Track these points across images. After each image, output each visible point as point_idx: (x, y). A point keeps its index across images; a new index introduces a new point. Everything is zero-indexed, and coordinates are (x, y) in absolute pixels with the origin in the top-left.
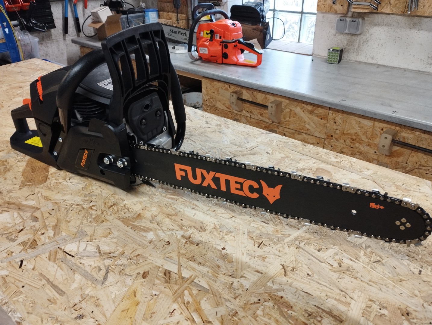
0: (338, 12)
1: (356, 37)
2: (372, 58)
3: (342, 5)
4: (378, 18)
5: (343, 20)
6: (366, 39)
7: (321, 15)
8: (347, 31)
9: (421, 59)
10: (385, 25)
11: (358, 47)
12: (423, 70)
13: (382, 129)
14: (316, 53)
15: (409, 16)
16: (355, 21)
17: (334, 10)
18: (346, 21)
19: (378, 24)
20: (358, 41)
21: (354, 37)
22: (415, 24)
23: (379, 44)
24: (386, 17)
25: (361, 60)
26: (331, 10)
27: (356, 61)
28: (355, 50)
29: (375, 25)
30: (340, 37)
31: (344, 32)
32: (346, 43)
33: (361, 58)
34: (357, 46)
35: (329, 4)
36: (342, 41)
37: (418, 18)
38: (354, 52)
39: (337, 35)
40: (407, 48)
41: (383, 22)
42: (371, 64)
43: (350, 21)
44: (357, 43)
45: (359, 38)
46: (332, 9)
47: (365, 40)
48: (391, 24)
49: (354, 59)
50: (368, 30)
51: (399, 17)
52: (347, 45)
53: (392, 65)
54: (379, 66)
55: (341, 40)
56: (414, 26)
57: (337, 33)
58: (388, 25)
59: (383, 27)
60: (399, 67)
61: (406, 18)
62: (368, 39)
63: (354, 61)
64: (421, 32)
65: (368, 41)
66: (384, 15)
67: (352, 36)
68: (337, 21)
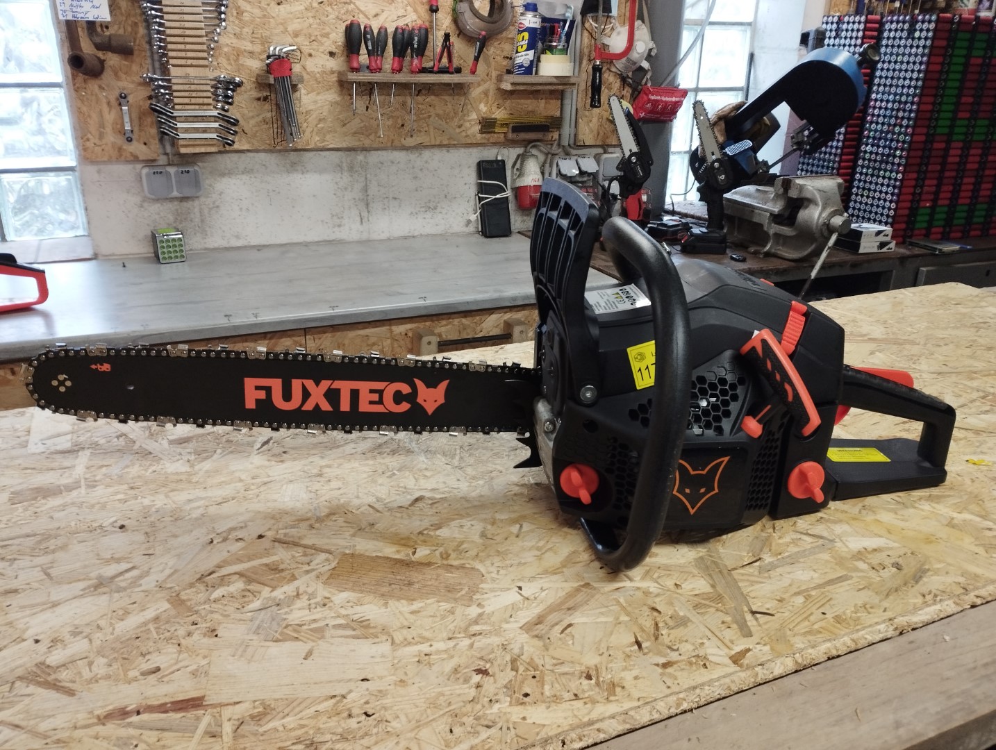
0: (141, 158)
1: (191, 203)
2: (238, 237)
3: (145, 144)
4: (228, 161)
5: (161, 173)
6: (214, 203)
7: (92, 169)
8: (175, 194)
9: (322, 221)
10: (243, 173)
11: (202, 221)
12: (331, 238)
13: (406, 334)
14: (104, 250)
15: (280, 151)
16: (188, 172)
17: (128, 155)
18: (168, 174)
19: (227, 171)
20: (196, 210)
21: (185, 204)
22: (293, 164)
23: (241, 209)
24: (240, 158)
25: (216, 245)
26: (121, 155)
27: (206, 249)
28: (197, 228)
29: (223, 175)
30: (156, 207)
31: (170, 196)
32: (171, 218)
33: (215, 241)
34: (197, 220)
35: (113, 144)
36: (162, 214)
37: (295, 153)
38: (195, 234)
39: (146, 204)
40: (293, 207)
41: (237, 168)
42: (239, 248)
43: (176, 174)
44: (198, 214)
45: (196, 203)
46: (124, 154)
47: (211, 206)
48: (252, 170)
49: (200, 247)
50: (210, 185)
51: (262, 155)
52: (175, 222)
53: (278, 242)
54: (259, 248)
55: (159, 214)
56: (293, 167)
57: (144, 201)
58: (248, 171)
59: (238, 176)
60: (289, 241)
61: (275, 155)
62: (217, 204)
63: (201, 249)
64: (308, 176)
65: (218, 207)
66: (233, 155)
67: (181, 201)
68: (148, 175)
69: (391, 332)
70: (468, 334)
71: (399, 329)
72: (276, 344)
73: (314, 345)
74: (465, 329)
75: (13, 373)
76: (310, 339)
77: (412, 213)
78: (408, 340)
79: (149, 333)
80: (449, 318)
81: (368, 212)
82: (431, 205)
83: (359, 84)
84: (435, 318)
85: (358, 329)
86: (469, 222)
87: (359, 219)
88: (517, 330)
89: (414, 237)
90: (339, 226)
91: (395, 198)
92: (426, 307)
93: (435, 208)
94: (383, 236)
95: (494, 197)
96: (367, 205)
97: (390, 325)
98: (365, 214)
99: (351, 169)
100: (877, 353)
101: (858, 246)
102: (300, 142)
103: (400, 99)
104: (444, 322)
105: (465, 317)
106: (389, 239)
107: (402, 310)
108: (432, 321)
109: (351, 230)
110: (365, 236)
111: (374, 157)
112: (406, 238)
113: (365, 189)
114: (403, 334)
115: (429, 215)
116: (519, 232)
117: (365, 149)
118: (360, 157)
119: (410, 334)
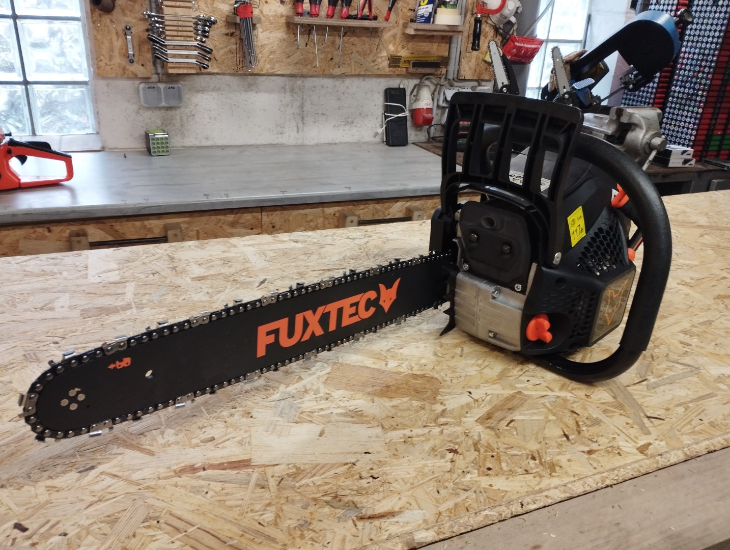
0: (139, 76)
1: (174, 111)
2: (207, 139)
3: (143, 65)
4: (202, 81)
5: (154, 87)
6: (191, 112)
7: (102, 83)
8: (163, 104)
9: (269, 129)
10: (213, 91)
11: (182, 126)
12: (275, 142)
14: (110, 144)
15: (240, 75)
16: (173, 88)
17: (130, 73)
18: (159, 89)
19: (201, 89)
20: (178, 117)
21: (170, 113)
22: (250, 85)
23: (210, 118)
24: (211, 79)
25: (191, 144)
26: (125, 73)
27: (184, 147)
28: (178, 131)
29: (198, 91)
30: (149, 114)
31: (160, 105)
32: (159, 122)
33: (190, 141)
34: (178, 125)
35: (119, 65)
36: (153, 120)
37: (252, 77)
38: (176, 135)
39: (141, 111)
40: (249, 118)
41: (209, 86)
42: (207, 147)
43: (165, 89)
44: (179, 121)
45: (178, 111)
46: (127, 72)
47: (189, 114)
48: (220, 88)
49: (179, 145)
50: (189, 99)
51: (228, 78)
52: (162, 125)
53: (237, 143)
54: (223, 147)
55: (150, 119)
56: (250, 87)
57: (140, 109)
58: (217, 89)
59: (210, 93)
60: (245, 144)
61: (237, 77)
62: (193, 113)
63: (180, 147)
64: (260, 94)
65: (193, 115)
66: (207, 76)
67: (167, 110)
68: (144, 89)
69: (324, 212)
70: (379, 216)
71: (330, 210)
72: (240, 218)
73: (267, 219)
74: (377, 212)
75: (50, 231)
76: (265, 215)
77: (335, 126)
78: (336, 219)
79: (150, 205)
80: (366, 204)
81: (303, 123)
82: (349, 120)
83: (302, 25)
84: (355, 203)
85: (300, 209)
86: (377, 134)
87: (295, 129)
88: (416, 214)
89: (336, 144)
90: (282, 133)
91: (323, 114)
92: (351, 195)
93: (352, 123)
94: (313, 142)
95: (396, 116)
96: (303, 118)
97: (323, 207)
98: (300, 125)
99: (292, 90)
100: (706, 236)
101: (668, 161)
102: (256, 68)
103: (331, 38)
104: (362, 207)
105: (378, 203)
106: (317, 145)
107: (333, 196)
108: (354, 205)
109: (290, 137)
110: (300, 142)
111: (310, 82)
112: (330, 144)
113: (302, 107)
114: (332, 214)
115: (347, 127)
116: (413, 143)
117: (303, 76)
118: (299, 82)
119: (337, 215)
